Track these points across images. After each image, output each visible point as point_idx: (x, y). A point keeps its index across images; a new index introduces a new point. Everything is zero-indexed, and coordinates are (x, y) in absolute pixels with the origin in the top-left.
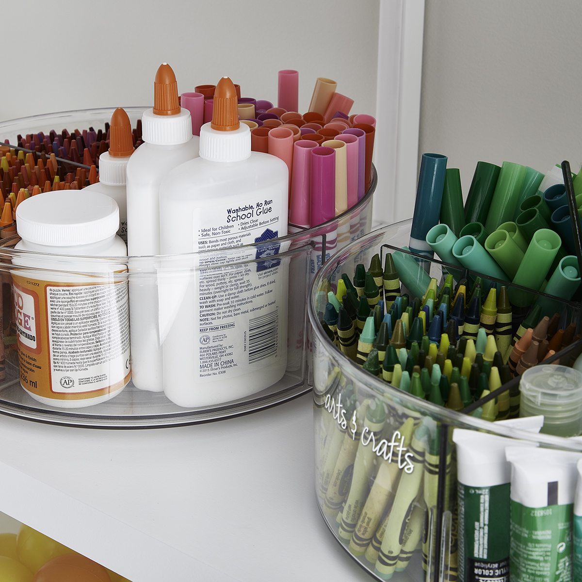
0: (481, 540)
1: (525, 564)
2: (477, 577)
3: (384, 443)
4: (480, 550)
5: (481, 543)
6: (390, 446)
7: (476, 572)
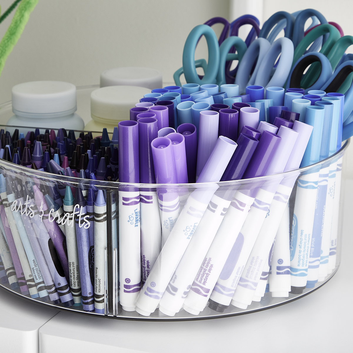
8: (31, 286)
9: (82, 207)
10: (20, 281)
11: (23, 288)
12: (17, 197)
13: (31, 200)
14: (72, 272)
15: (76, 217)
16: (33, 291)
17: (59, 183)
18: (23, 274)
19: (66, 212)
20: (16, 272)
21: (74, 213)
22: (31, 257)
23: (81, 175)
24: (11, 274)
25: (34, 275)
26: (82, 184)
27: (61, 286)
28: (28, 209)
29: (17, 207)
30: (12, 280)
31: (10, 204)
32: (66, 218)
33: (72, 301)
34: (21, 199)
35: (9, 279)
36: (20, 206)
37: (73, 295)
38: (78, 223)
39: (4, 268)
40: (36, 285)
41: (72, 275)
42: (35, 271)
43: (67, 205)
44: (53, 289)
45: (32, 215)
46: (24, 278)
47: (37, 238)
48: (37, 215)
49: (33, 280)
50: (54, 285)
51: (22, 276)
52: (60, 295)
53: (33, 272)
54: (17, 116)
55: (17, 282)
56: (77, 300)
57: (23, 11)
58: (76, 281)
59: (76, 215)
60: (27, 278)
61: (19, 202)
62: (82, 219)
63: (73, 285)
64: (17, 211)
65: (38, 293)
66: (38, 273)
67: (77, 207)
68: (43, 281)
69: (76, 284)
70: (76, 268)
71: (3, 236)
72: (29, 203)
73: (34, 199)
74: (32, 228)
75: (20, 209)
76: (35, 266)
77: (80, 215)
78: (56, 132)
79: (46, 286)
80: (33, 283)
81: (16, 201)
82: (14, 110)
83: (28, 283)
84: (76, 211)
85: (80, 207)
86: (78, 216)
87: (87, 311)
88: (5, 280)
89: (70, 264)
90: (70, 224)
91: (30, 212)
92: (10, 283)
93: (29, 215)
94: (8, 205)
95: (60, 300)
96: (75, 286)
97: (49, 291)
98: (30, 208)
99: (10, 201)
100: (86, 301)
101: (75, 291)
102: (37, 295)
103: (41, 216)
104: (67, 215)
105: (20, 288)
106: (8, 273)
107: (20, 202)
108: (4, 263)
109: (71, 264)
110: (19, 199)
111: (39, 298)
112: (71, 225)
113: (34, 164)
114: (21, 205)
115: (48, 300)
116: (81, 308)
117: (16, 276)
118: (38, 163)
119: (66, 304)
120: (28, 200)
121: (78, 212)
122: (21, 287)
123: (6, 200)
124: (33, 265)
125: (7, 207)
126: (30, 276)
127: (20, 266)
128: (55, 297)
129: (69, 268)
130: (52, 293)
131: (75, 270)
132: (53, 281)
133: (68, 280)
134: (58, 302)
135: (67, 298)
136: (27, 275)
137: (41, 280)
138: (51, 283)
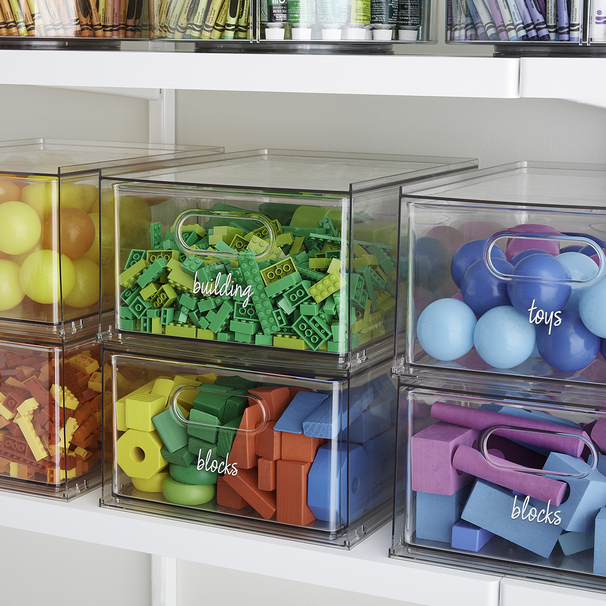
2: (274, 15)
7: (274, 12)
8: (510, 29)
10: (499, 30)
11: (502, 35)
14: (550, 8)
16: (512, 34)
18: (503, 21)
20: (496, 23)
22: (512, 3)
24: (489, 28)
25: (513, 18)
27: (539, 23)
30: (491, 32)
33: (548, 35)
35: (488, 32)
37: (549, 31)
39: (482, 25)
40: (515, 27)
41: (550, 12)
42: (515, 14)
44: (532, 26)
46: (504, 25)
49: (513, 24)
50: (533, 22)
51: (502, 23)
52: (538, 30)
53: (513, 16)
55: (496, 32)
56: (552, 36)
58: (553, 17)
60: (507, 24)
63: (549, 22)
65: (517, 34)
66: (518, 16)
69: (553, 20)
76: (516, 10)
79: (525, 25)
83: (507, 28)
87: (563, 41)
88: (484, 35)
92: (489, 35)
95: (537, 35)
96: (551, 23)
97: (528, 29)
100: (563, 31)
101: (551, 27)
102: (515, 36)
105: (499, 36)
106: (486, 27)
108: (482, 21)
111: (517, 39)
115: (526, 38)
117: (495, 27)
119: (542, 38)
124: (513, 10)
126: (510, 21)
127: (500, 16)
128: (533, 33)
129: (547, 5)
130: (531, 30)
131: (553, 7)
132: (532, 20)
133: (545, 17)
134: (536, 38)
135: (544, 32)
136: (507, 21)
137: (521, 22)
138: (530, 21)
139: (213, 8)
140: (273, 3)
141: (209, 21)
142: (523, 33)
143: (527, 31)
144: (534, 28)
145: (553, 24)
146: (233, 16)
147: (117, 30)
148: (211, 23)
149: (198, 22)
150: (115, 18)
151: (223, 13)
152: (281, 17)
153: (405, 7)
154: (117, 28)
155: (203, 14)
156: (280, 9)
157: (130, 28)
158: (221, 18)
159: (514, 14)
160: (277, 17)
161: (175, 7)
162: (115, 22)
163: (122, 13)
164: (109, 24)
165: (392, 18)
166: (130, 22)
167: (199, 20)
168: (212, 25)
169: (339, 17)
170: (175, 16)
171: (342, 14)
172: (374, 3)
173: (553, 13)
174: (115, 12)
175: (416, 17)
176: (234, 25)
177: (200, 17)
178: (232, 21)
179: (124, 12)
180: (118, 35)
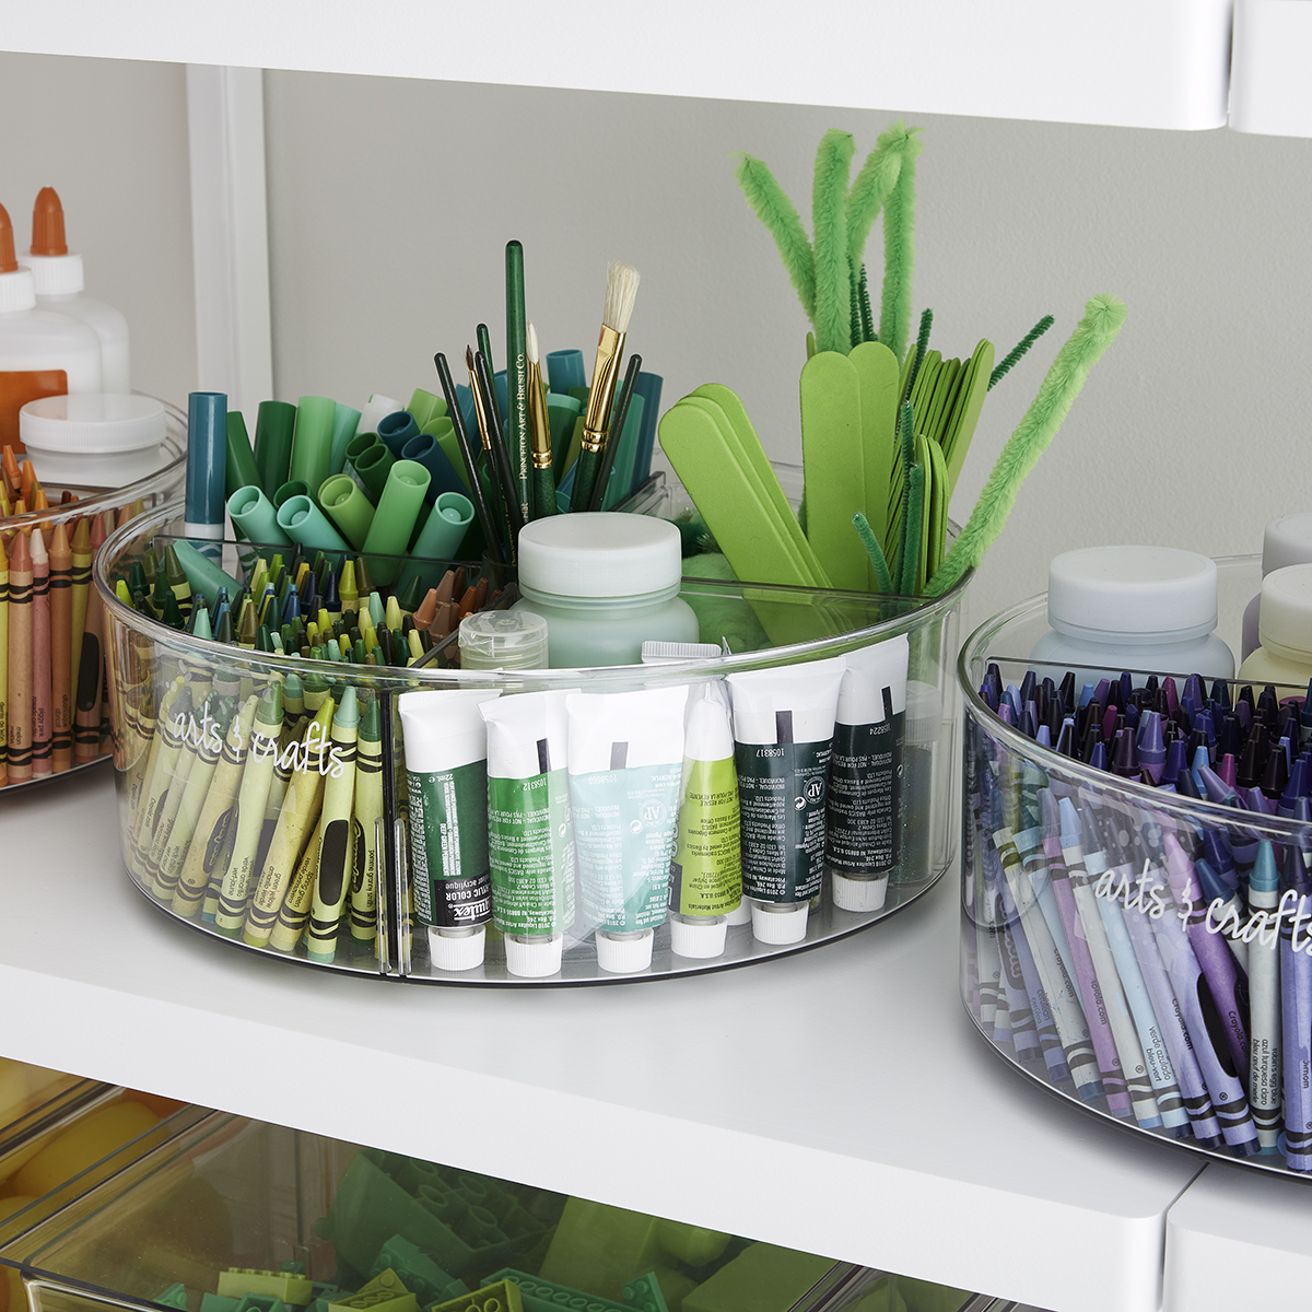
0: (451, 848)
1: (522, 864)
2: (450, 906)
3: (294, 746)
4: (451, 864)
5: (451, 853)
6: (304, 749)
7: (448, 897)
8: (1140, 1096)
9: (1304, 897)
10: (1106, 1081)
11: (1118, 1101)
12: (1113, 862)
13: (1155, 872)
14: (1260, 1064)
15: (1286, 923)
16: (1146, 1110)
17: (1235, 831)
18: (1118, 1061)
19: (1256, 910)
20: (1098, 1056)
21: (1281, 913)
22: (1146, 1021)
23: (1300, 811)
24: (1079, 1061)
25: (1150, 1067)
26: (1301, 836)
27: (1227, 1102)
28: (1147, 894)
29: (1114, 889)
30: (1083, 1075)
31: (1092, 879)
32: (1256, 924)
33: (1255, 1142)
34: (1126, 869)
35: (1074, 1072)
36: (1124, 887)
37: (1258, 1126)
38: (1291, 939)
39: (1059, 1042)
40: (1155, 1094)
41: (1260, 1074)
42: (1155, 1056)
43: (1260, 889)
44: (1205, 1108)
45: (1156, 912)
46: (1120, 1073)
47: (1166, 972)
48: (1171, 912)
49: (1147, 1081)
50: (1208, 1097)
51: (1116, 1068)
52: (1224, 1123)
53: (1148, 1061)
54: (1060, 637)
55: (1099, 1083)
56: (1268, 1139)
57: (1073, 365)
58: (1269, 1089)
59: (1285, 919)
60: (1131, 1074)
61: (1119, 877)
62: (1302, 928)
63: (1259, 1100)
64: (1112, 898)
65: (1160, 1116)
66: (1163, 1064)
67: (1290, 896)
68: (1177, 1085)
69: (1269, 1096)
70: (1270, 1056)
71: (1060, 959)
72: (1151, 880)
73: (1166, 870)
74: (1154, 946)
75: (1122, 894)
76: (1157, 1045)
77: (1296, 920)
78: (1180, 684)
79: (1185, 1097)
80: (1145, 1089)
81: (1111, 872)
82: (1052, 619)
83: (1131, 1088)
84: (1287, 907)
85: (1299, 897)
86: (1291, 920)
87: (1299, 1171)
88: (1063, 1073)
89: (1255, 1045)
90: (1267, 941)
91: (1151, 903)
92: (1078, 1083)
93: (1149, 910)
94: (1085, 881)
95: (1221, 1137)
96: (1264, 1103)
97: (1193, 1112)
98: (1152, 894)
99: (1094, 872)
100: (1298, 1145)
101: (1263, 1114)
102: (1156, 1120)
103: (1185, 917)
104: (1261, 917)
105: (1106, 1099)
106: (1071, 1056)
107: (1124, 876)
108: (1059, 1030)
109: (1260, 1043)
110: (1121, 868)
111: (1161, 1129)
112: (1270, 943)
113: (1148, 771)
114: (1125, 882)
115: (1187, 1135)
116: (1281, 1162)
117: (1097, 1068)
118: (1155, 769)
119: (1239, 1150)
120: (1149, 870)
121: (1293, 911)
122: (1108, 1096)
123: (1082, 866)
124: (1148, 1042)
125: (1081, 884)
126: (1139, 1069)
127: (1109, 1041)
128: (1209, 1128)
129: (1253, 1054)
130: (1202, 1117)
131: (1270, 1061)
132: (1205, 1086)
133: (1246, 1085)
134: (1217, 1144)
135: (1243, 1133)
136: (1131, 1067)
137: (1170, 1083)
138: (1199, 1092)
139: (272, 869)
140: (446, 873)
141: (262, 902)
142: (1176, 1118)
143: (1192, 1118)
144: (1213, 1110)
145: (1268, 1106)
146: (328, 899)
147: (44, 756)
148: (269, 906)
149: (235, 893)
150: (38, 724)
151: (303, 882)
152: (467, 910)
153: (849, 821)
154: (46, 749)
155: (247, 873)
156: (466, 889)
157: (85, 734)
158: (297, 894)
159: (1151, 1056)
160: (459, 913)
161: (172, 823)
162: (38, 733)
163: (59, 704)
164: (22, 746)
165: (805, 883)
166: (88, 719)
167: (237, 888)
168: (275, 908)
169: (643, 910)
170: (172, 851)
171: (652, 899)
172: (752, 840)
173: (1269, 1077)
174: (39, 705)
175: (881, 847)
176: (333, 923)
177: (238, 880)
178: (329, 913)
179: (65, 698)
180: (52, 767)
